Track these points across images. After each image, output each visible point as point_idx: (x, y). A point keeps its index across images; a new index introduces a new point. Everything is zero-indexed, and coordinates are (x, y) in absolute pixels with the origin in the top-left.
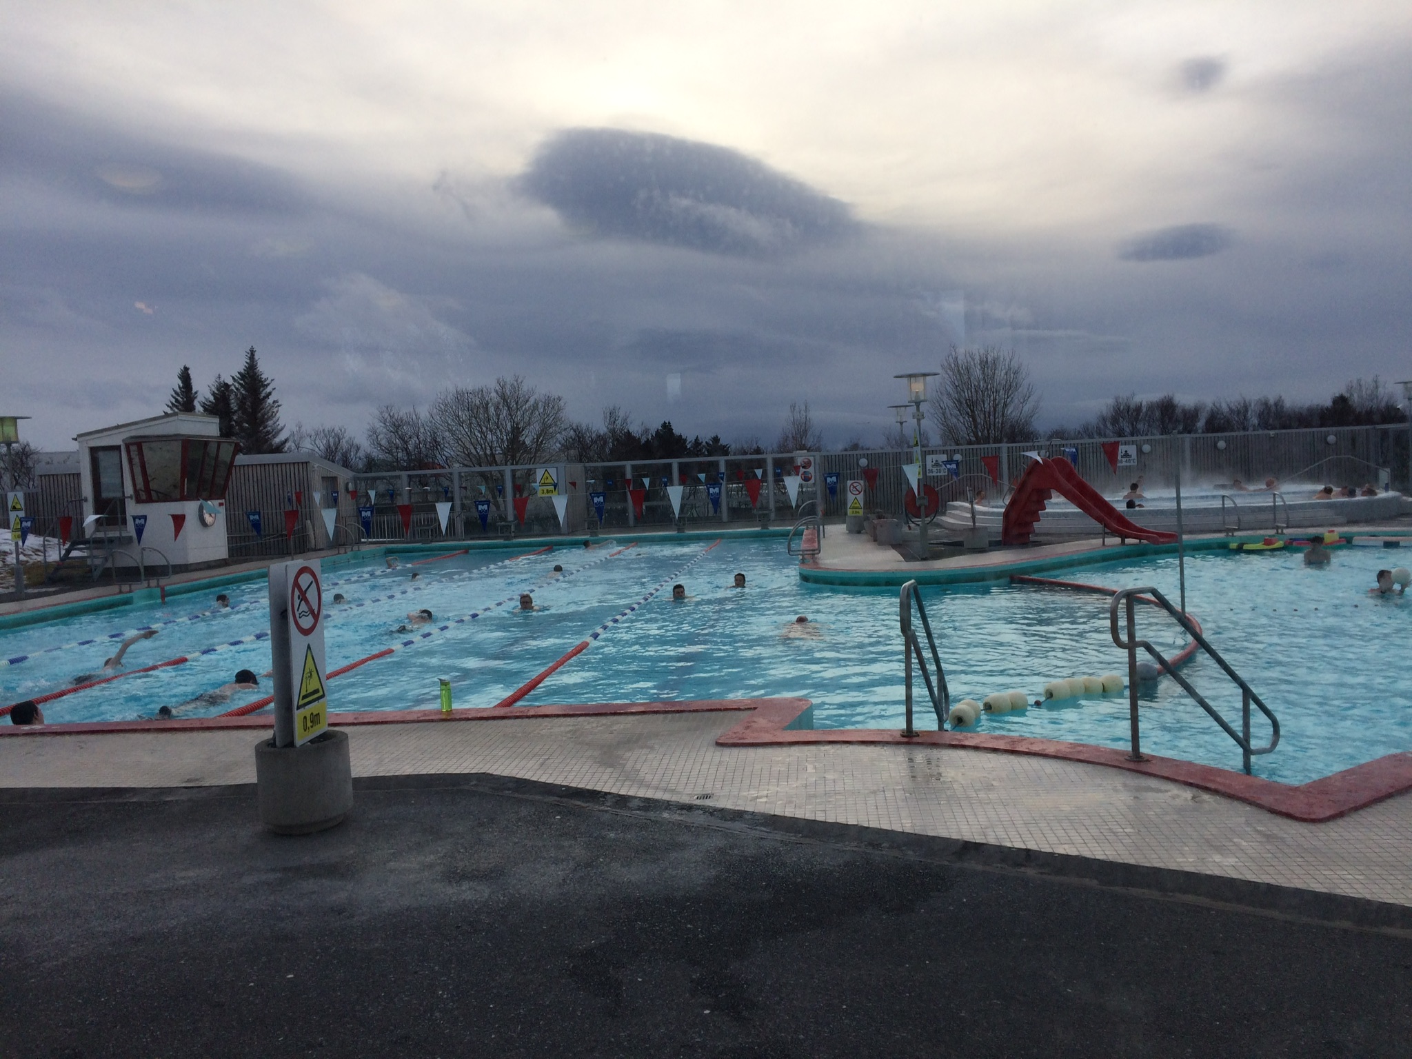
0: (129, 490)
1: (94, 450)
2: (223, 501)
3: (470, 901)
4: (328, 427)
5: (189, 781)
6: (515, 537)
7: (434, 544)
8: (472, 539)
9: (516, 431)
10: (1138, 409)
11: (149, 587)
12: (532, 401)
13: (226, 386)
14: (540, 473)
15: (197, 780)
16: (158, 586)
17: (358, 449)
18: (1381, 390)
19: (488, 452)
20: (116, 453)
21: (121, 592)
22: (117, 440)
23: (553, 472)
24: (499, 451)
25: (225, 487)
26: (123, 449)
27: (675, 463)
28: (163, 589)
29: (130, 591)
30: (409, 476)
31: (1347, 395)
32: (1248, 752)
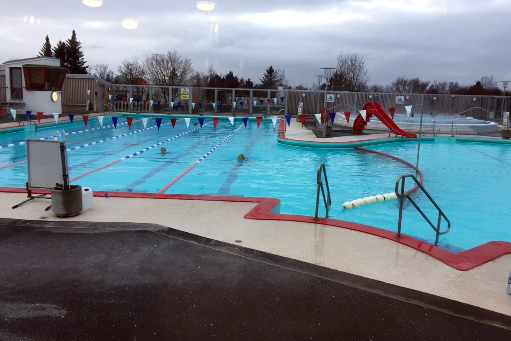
0: (24, 85)
1: (11, 69)
2: (60, 92)
3: (149, 283)
4: (102, 64)
5: (42, 218)
6: (172, 113)
7: (141, 114)
8: (155, 113)
9: (174, 70)
10: (406, 82)
11: (31, 124)
12: (180, 60)
13: (64, 43)
14: (182, 90)
15: (45, 218)
16: (34, 124)
17: (113, 73)
18: (493, 80)
19: (163, 78)
20: (20, 70)
21: (20, 126)
22: (20, 66)
23: (187, 90)
24: (167, 78)
25: (62, 86)
26: (22, 68)
27: (234, 90)
28: (36, 126)
29: (24, 126)
30: (132, 87)
31: (480, 81)
32: (438, 234)
